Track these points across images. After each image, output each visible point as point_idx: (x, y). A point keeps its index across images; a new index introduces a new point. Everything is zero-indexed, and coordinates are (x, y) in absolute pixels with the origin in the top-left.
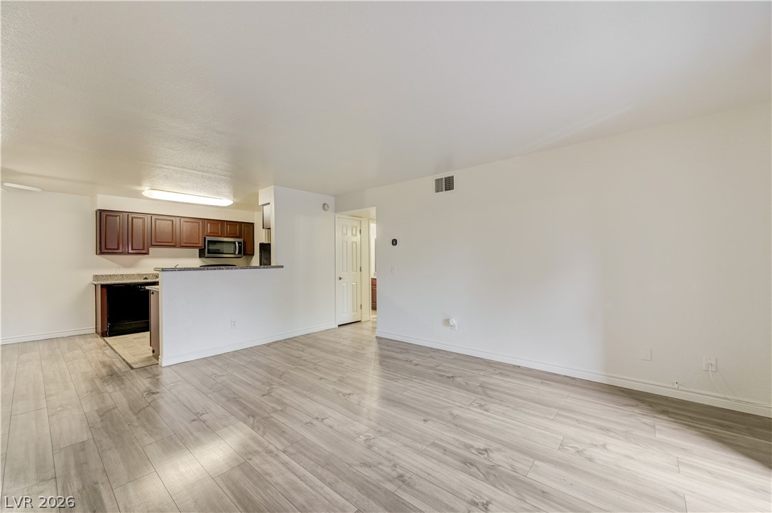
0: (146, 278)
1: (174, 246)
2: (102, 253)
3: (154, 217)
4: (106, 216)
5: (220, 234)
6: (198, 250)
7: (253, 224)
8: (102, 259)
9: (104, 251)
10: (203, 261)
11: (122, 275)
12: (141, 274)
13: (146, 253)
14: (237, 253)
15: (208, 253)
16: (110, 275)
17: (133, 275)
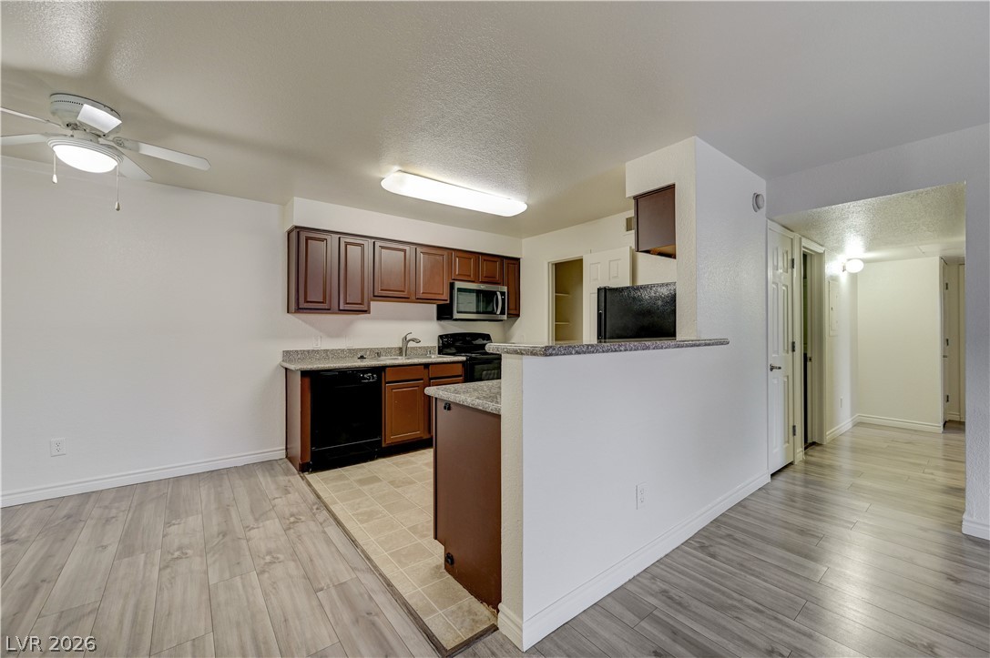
0: (362, 357)
1: (406, 299)
2: (299, 310)
3: (378, 244)
4: (307, 239)
5: (472, 278)
6: (435, 306)
7: (518, 260)
8: (297, 321)
9: (303, 305)
10: (443, 327)
11: (326, 351)
12: (353, 350)
13: (365, 312)
14: (498, 313)
15: (458, 312)
16: (308, 351)
17: (343, 351)
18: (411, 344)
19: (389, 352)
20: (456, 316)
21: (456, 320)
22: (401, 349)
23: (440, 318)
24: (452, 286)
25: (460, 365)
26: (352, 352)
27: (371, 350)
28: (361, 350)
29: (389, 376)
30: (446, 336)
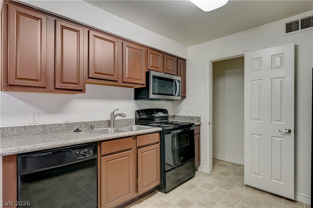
0: (77, 131)
2: (9, 86)
3: (92, 32)
4: (18, 13)
5: (160, 69)
6: (133, 89)
7: (185, 60)
8: (12, 98)
9: (13, 82)
10: (138, 104)
11: (44, 126)
12: (70, 124)
13: (81, 91)
14: (177, 95)
15: (153, 94)
16: (25, 127)
17: (60, 125)
18: (118, 118)
19: (101, 125)
20: (152, 96)
21: (151, 99)
22: (109, 122)
23: (136, 98)
24: (148, 74)
25: (158, 134)
26: (69, 126)
27: (86, 123)
28: (77, 124)
29: (104, 149)
30: (141, 111)
